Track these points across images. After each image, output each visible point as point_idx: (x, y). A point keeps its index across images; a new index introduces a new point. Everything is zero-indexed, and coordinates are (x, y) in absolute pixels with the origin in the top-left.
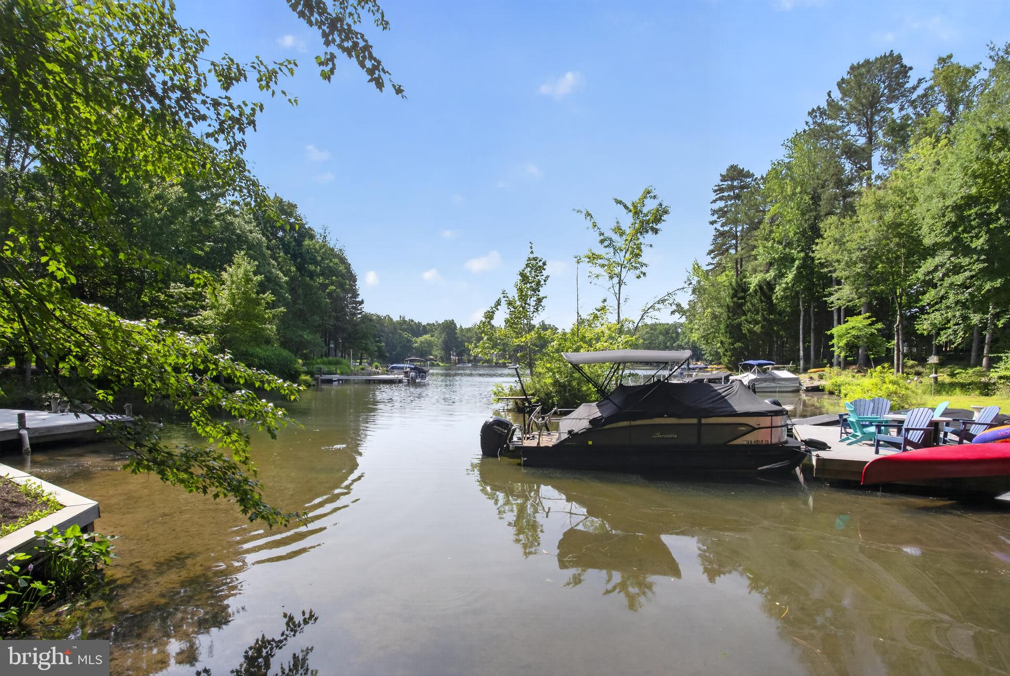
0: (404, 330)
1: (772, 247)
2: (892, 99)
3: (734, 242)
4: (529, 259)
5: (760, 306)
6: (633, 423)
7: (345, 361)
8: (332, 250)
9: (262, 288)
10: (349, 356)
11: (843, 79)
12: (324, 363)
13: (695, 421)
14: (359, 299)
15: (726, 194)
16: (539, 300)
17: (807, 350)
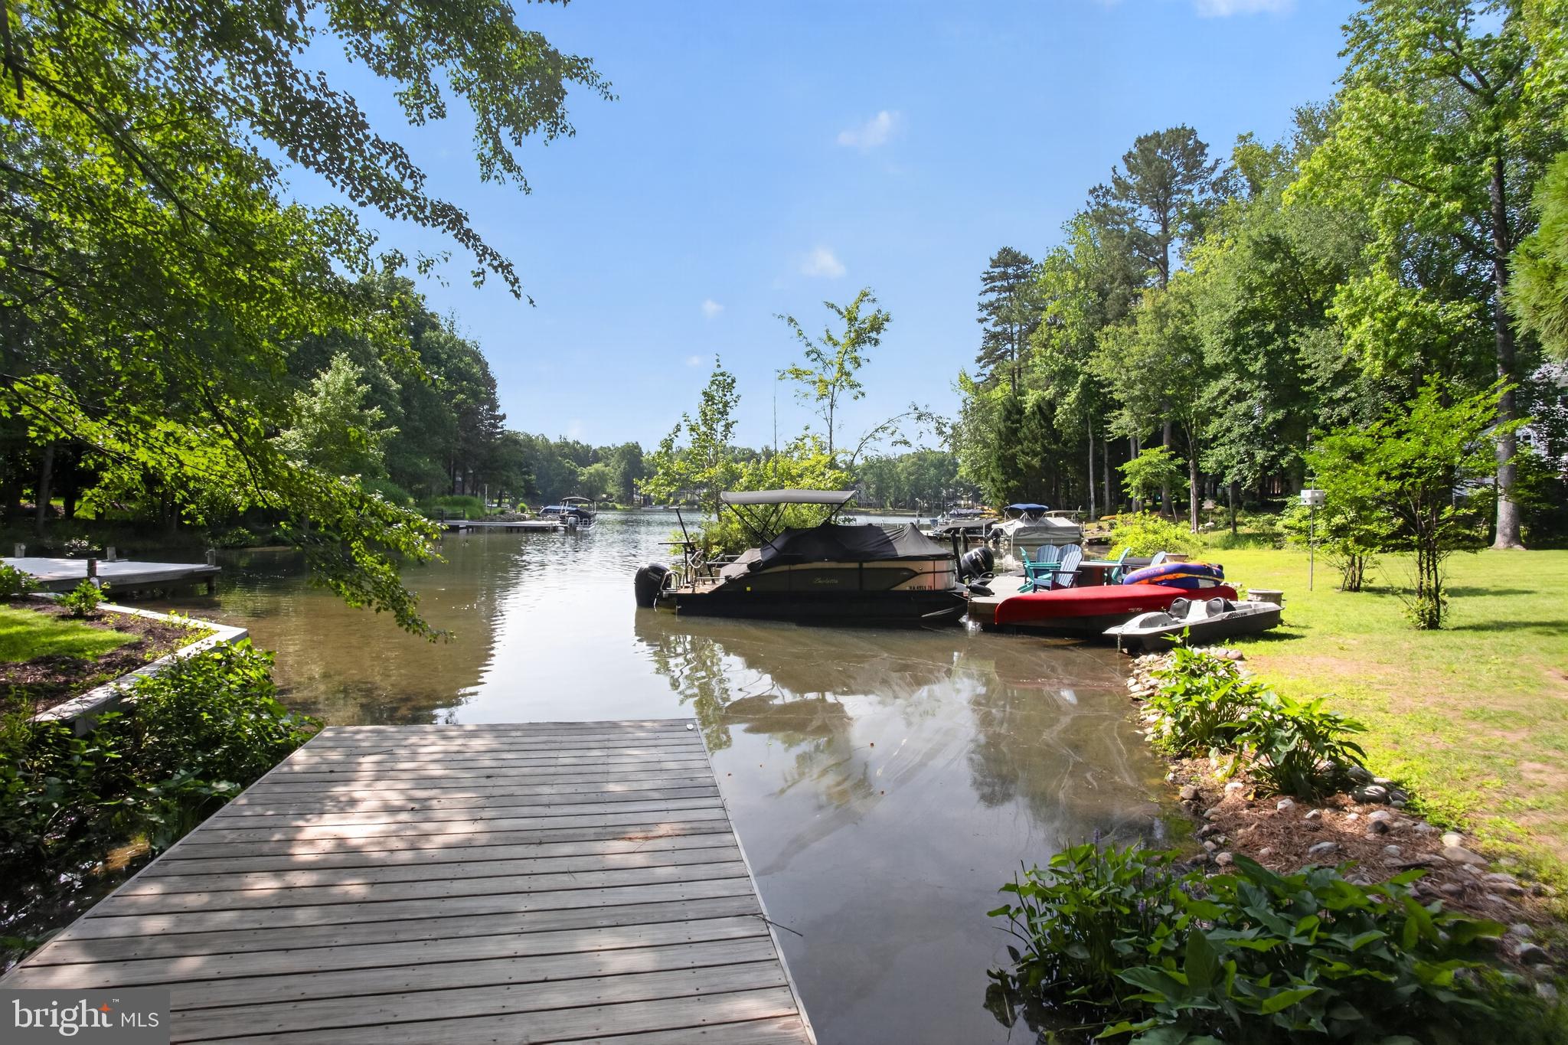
0: (565, 456)
1: (1051, 357)
2: (1189, 179)
3: (1009, 346)
4: (715, 375)
5: (1039, 432)
6: (793, 567)
7: (477, 500)
8: (463, 344)
9: (368, 402)
10: (483, 493)
11: (1130, 153)
12: (447, 504)
13: (855, 565)
14: (499, 412)
15: (998, 284)
16: (728, 426)
17: (1099, 491)
